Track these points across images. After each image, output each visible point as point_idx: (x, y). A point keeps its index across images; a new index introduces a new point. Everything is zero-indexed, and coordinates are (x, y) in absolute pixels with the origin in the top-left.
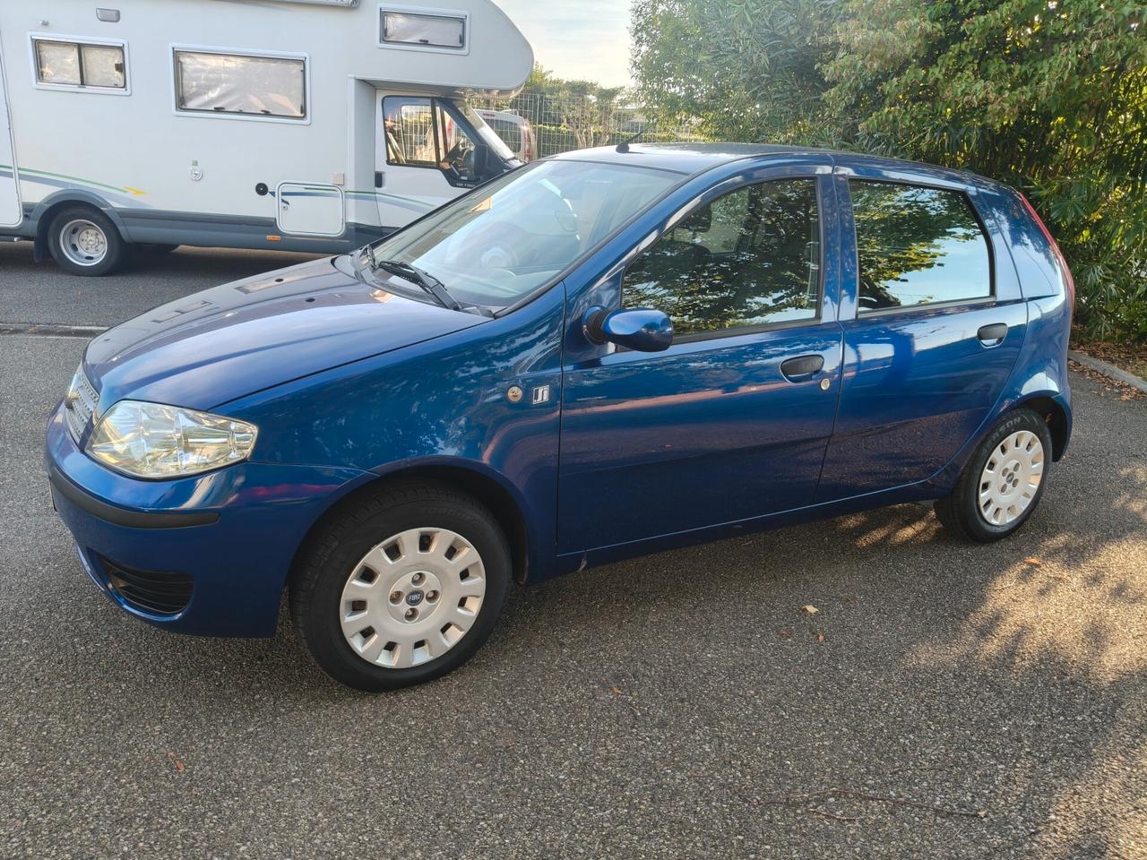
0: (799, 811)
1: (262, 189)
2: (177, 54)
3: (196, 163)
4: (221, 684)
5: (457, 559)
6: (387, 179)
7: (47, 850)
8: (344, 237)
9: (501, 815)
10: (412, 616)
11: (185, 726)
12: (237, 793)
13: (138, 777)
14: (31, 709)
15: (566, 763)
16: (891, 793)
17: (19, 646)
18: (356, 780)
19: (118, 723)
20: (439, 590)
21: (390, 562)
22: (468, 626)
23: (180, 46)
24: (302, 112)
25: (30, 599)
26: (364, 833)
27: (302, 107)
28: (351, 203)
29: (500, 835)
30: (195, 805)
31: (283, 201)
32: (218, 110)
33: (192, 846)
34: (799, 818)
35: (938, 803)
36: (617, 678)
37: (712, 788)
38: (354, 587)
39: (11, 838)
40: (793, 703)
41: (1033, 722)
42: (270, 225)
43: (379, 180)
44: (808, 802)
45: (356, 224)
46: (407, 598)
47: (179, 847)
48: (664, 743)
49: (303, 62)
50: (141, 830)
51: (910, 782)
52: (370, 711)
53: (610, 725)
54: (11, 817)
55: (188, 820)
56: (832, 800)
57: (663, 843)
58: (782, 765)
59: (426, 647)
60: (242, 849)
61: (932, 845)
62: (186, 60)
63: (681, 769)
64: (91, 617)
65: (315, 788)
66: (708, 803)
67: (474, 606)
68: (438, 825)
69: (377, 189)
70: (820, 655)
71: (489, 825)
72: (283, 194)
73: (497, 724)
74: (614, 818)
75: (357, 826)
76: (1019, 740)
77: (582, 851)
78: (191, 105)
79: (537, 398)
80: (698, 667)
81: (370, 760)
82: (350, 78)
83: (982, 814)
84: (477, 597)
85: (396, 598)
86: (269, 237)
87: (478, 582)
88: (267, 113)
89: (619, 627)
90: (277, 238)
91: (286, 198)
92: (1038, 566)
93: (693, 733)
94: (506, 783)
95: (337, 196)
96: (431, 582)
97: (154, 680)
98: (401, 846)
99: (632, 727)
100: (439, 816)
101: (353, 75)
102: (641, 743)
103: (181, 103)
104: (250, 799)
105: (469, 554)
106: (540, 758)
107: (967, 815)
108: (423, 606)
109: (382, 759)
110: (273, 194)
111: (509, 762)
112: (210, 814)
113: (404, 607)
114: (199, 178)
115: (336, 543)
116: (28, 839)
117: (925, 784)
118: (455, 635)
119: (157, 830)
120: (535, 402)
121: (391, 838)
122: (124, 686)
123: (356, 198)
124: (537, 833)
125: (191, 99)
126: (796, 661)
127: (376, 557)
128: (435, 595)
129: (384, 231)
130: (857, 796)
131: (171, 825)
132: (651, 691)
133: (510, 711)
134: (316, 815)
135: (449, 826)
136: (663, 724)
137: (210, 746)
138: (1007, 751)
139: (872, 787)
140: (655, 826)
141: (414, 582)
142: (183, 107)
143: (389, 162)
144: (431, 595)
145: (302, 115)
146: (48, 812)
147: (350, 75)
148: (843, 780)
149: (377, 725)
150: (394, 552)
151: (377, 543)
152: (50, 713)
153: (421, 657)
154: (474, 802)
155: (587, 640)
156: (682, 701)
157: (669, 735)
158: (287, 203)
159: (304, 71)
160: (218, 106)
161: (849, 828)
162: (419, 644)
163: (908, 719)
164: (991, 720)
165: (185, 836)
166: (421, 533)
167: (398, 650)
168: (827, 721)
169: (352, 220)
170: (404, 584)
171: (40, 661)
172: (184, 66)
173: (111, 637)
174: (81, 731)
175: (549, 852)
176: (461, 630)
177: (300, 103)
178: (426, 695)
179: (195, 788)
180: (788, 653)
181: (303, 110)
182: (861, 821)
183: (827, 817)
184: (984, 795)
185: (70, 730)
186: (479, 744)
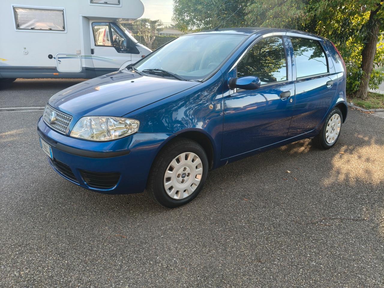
0: (316, 225)
1: (50, 57)
2: (14, 8)
3: (25, 48)
4: (119, 213)
5: (195, 162)
6: (95, 51)
7: (94, 267)
8: (82, 72)
9: (232, 237)
10: (183, 182)
11: (115, 226)
12: (146, 243)
13: (110, 243)
14: (58, 228)
15: (243, 221)
16: (338, 217)
17: (41, 209)
18: (181, 234)
19: (92, 228)
20: (190, 172)
21: (178, 164)
22: (198, 184)
23: (15, 5)
24: (63, 29)
25: (35, 195)
26: (194, 248)
27: (63, 27)
28: (83, 60)
29: (235, 243)
30: (134, 248)
31: (59, 60)
32: (32, 29)
33: (141, 260)
34: (318, 226)
35: (352, 218)
36: (244, 196)
37: (289, 222)
38: (168, 173)
39: (79, 265)
40: (298, 197)
41: (365, 195)
42: (54, 69)
43: (92, 52)
44: (317, 222)
45: (85, 67)
46: (182, 176)
47: (137, 260)
48: (268, 212)
49: (63, 11)
50: (121, 258)
51: (342, 213)
52: (173, 214)
53: (249, 209)
54: (74, 259)
55: (135, 252)
56: (324, 221)
57: (284, 238)
58: (305, 214)
59: (186, 192)
60: (158, 258)
61: (357, 228)
62: (18, 11)
63: (277, 218)
64: (61, 197)
65: (170, 238)
66: (290, 226)
67: (199, 177)
68: (215, 243)
69: (92, 55)
70: (298, 184)
71: (230, 240)
72: (59, 58)
73: (215, 213)
74: (266, 234)
75: (190, 246)
76: (364, 199)
77: (262, 243)
78: (21, 27)
79: (217, 108)
80: (265, 191)
81: (183, 227)
82: (81, 16)
83: (365, 219)
84: (200, 174)
85: (178, 176)
86: (54, 74)
87: (200, 169)
88: (51, 29)
89: (235, 182)
90: (57, 74)
91: (60, 59)
92: (344, 154)
93: (275, 208)
94: (228, 228)
95: (78, 58)
96: (188, 170)
97: (96, 214)
98: (207, 250)
99: (256, 209)
100: (213, 240)
101: (81, 15)
102: (261, 213)
103: (18, 26)
104: (151, 244)
105: (198, 161)
106: (234, 220)
107: (361, 220)
108: (186, 178)
109: (186, 227)
110: (55, 58)
111: (225, 223)
112: (141, 250)
113: (181, 179)
114: (27, 53)
115: (163, 159)
116: (85, 265)
117: (346, 213)
118: (194, 188)
119: (126, 257)
120: (217, 109)
121: (203, 248)
122: (86, 217)
123: (85, 58)
124: (246, 240)
125: (21, 25)
126: (292, 186)
127: (174, 163)
128: (189, 174)
129: (95, 69)
130: (330, 218)
131: (130, 255)
132: (256, 199)
133: (217, 209)
134: (175, 245)
135: (219, 242)
136: (265, 207)
137: (128, 231)
138: (363, 202)
139: (332, 216)
140: (279, 234)
141: (184, 171)
142: (19, 28)
143: (95, 45)
144: (187, 175)
145: (64, 30)
146: (86, 257)
147: (80, 15)
148: (324, 216)
149: (178, 217)
150: (178, 161)
151: (174, 158)
152: (66, 228)
153: (186, 195)
154: (222, 235)
155: (228, 187)
156: (266, 200)
157: (268, 210)
158: (60, 61)
159: (63, 14)
160: (32, 27)
161: (332, 227)
162: (185, 191)
163: (332, 198)
164: (354, 195)
165: (137, 257)
166: (186, 154)
167: (180, 193)
168: (310, 201)
169: (84, 66)
170: (181, 171)
171: (52, 213)
172: (17, 13)
173: (72, 203)
174: (81, 232)
175: (253, 245)
176: (196, 185)
177: (62, 25)
178: (188, 207)
179: (131, 243)
180: (289, 184)
181: (64, 28)
182: (335, 225)
183: (325, 225)
184: (363, 214)
185: (77, 232)
186: (213, 219)
